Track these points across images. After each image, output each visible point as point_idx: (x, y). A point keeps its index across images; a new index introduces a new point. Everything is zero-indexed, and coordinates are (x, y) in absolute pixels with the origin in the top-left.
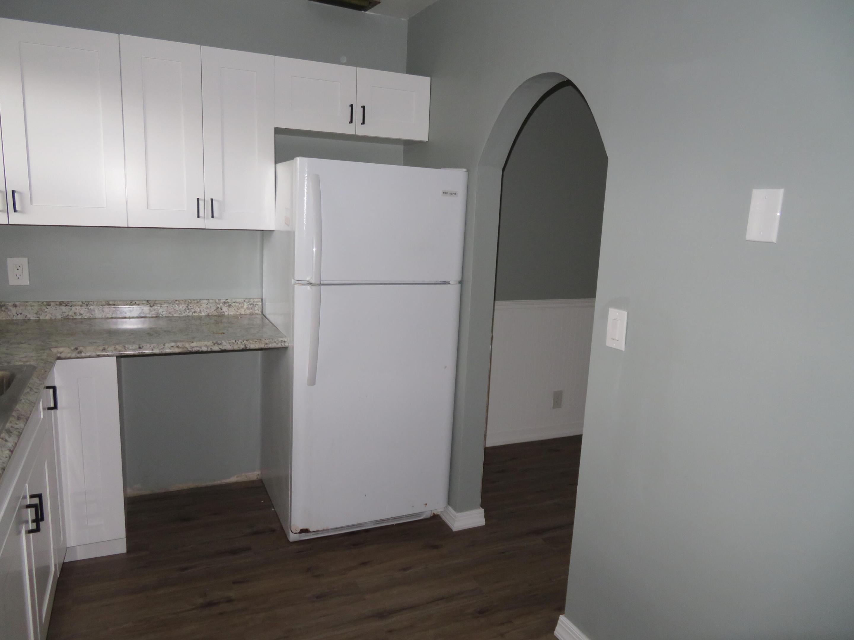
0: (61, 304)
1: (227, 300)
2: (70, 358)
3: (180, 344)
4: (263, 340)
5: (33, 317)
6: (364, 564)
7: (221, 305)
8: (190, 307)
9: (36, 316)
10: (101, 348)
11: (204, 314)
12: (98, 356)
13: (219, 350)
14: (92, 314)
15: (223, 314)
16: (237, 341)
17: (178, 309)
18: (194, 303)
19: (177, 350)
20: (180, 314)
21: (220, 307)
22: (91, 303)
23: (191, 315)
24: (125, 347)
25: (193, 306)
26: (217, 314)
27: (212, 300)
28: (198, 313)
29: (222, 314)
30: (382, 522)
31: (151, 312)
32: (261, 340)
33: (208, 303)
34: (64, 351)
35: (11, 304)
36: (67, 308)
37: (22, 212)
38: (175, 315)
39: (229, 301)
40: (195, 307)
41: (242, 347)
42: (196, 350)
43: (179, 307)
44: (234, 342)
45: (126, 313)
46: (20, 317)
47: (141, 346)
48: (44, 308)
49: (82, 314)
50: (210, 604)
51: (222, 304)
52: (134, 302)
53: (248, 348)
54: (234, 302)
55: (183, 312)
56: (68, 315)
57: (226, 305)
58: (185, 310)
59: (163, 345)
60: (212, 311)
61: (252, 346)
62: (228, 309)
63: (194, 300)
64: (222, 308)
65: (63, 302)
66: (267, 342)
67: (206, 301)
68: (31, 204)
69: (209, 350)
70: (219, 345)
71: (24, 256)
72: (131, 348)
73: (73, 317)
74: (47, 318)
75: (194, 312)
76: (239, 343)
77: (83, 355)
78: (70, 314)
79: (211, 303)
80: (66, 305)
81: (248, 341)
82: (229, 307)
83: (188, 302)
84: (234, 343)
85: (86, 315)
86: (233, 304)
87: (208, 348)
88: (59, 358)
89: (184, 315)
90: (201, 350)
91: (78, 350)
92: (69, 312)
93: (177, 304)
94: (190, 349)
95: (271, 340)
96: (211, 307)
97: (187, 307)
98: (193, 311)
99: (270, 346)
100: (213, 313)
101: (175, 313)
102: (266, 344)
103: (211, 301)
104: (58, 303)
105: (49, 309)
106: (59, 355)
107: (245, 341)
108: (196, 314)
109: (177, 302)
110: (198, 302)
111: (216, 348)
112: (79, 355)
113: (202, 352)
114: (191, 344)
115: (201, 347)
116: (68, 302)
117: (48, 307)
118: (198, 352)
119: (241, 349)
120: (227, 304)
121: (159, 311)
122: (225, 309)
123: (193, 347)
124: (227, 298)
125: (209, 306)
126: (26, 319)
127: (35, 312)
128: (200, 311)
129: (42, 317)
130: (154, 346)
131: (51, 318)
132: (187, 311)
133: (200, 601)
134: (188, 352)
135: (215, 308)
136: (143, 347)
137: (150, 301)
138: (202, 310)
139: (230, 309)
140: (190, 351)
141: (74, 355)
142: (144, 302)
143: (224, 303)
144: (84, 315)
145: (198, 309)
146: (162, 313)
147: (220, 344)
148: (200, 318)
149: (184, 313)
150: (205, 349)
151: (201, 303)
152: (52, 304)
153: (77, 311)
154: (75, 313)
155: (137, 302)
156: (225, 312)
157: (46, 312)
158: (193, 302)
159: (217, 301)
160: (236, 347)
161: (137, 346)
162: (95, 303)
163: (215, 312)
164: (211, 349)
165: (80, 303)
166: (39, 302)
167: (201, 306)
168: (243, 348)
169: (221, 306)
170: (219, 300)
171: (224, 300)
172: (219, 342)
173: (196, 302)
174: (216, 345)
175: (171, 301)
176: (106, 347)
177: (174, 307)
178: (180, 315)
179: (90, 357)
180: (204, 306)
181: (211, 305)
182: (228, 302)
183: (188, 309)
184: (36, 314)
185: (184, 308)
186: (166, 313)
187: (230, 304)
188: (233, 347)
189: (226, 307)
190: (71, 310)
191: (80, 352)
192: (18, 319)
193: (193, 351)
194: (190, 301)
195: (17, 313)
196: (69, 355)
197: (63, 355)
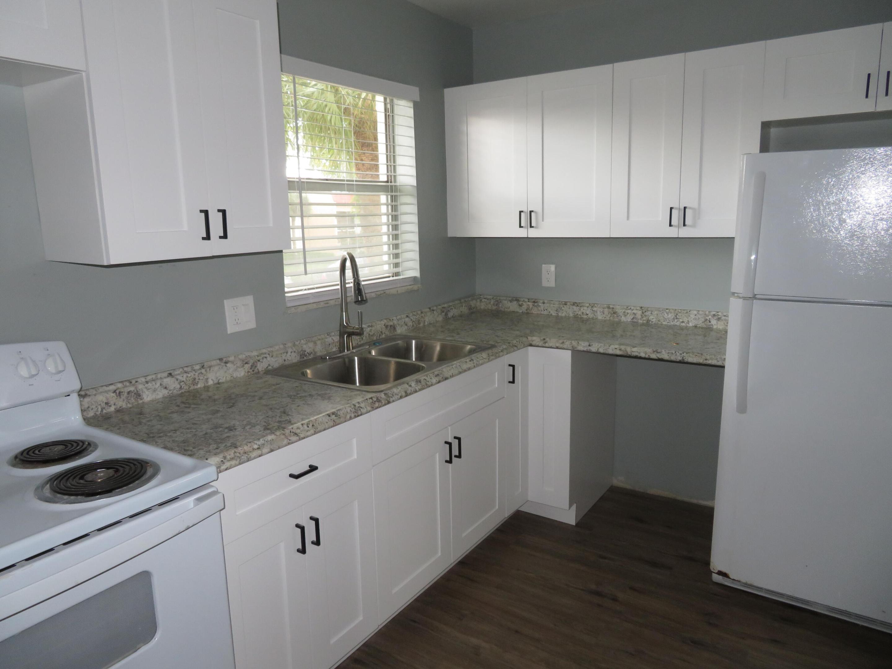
0: (574, 304)
1: (718, 312)
2: (538, 346)
3: (623, 347)
4: (704, 355)
5: (554, 313)
6: (775, 641)
7: (710, 317)
8: (679, 316)
9: (556, 312)
10: (561, 341)
11: (691, 325)
12: (557, 348)
13: (657, 358)
14: (595, 315)
15: (712, 326)
16: (677, 352)
17: (666, 318)
18: (684, 313)
19: (618, 352)
20: (668, 322)
21: (708, 319)
22: (596, 305)
23: (678, 325)
24: (578, 343)
25: (682, 316)
26: (705, 326)
27: (703, 311)
28: (686, 323)
29: (710, 326)
30: (837, 612)
31: (642, 318)
32: (702, 354)
33: (697, 314)
34: (536, 340)
35: (541, 301)
36: (578, 308)
37: (536, 227)
38: (664, 323)
39: (720, 314)
40: (684, 317)
41: (679, 358)
42: (635, 355)
43: (668, 315)
44: (674, 352)
45: (621, 317)
46: (546, 313)
47: (591, 344)
48: (562, 306)
49: (588, 314)
50: (598, 594)
51: (712, 316)
52: (629, 308)
53: (686, 360)
54: (725, 316)
55: (671, 321)
56: (578, 314)
57: (715, 318)
58: (674, 319)
59: (608, 345)
60: (700, 323)
61: (690, 360)
62: (717, 322)
63: (684, 310)
64: (711, 321)
65: (576, 303)
66: (708, 357)
67: (695, 312)
68: (543, 221)
69: (647, 356)
70: (658, 353)
71: (552, 263)
72: (583, 344)
73: (581, 316)
74: (563, 315)
75: (683, 322)
76: (678, 354)
77: (547, 345)
78: (580, 313)
79: (701, 315)
80: (578, 306)
81: (688, 355)
82: (718, 320)
83: (678, 311)
84: (672, 353)
85: (591, 316)
86: (723, 318)
87: (646, 354)
88: (531, 345)
89: (672, 323)
90: (639, 355)
91: (545, 341)
92: (578, 311)
93: (666, 312)
94: (629, 353)
95: (713, 356)
96: (699, 318)
97: (676, 316)
98: (681, 320)
99: (709, 362)
100: (701, 325)
101: (664, 321)
102: (706, 360)
103: (700, 312)
104: (572, 303)
105: (565, 308)
106: (531, 342)
107: (685, 354)
108: (683, 324)
109: (668, 311)
110: (687, 312)
111: (653, 356)
112: (544, 345)
113: (641, 358)
114: (633, 349)
115: (639, 353)
116: (580, 303)
117: (564, 306)
118: (636, 357)
119: (678, 360)
120: (717, 317)
121: (650, 318)
122: (714, 322)
123: (633, 352)
124: (718, 311)
125: (697, 317)
126: (549, 314)
127: (556, 309)
128: (688, 322)
129: (560, 314)
130: (601, 346)
131: (566, 315)
132: (676, 320)
133: (593, 587)
134: (628, 355)
135: (703, 320)
136: (592, 345)
137: (644, 307)
138: (690, 321)
139: (719, 322)
140: (629, 355)
141: (540, 344)
142: (638, 308)
143: (714, 315)
144: (589, 315)
145: (686, 320)
146: (652, 320)
147: (660, 353)
148: (687, 328)
149: (673, 322)
150: (643, 355)
151: (690, 314)
152: (568, 304)
153: (584, 311)
154: (583, 313)
155: (632, 308)
156: (713, 325)
157: (563, 310)
158: (683, 311)
159: (707, 313)
160: (673, 358)
161: (588, 344)
162: (599, 306)
163: (703, 324)
164: (649, 356)
165: (588, 305)
166: (559, 301)
167: (689, 316)
168: (680, 360)
169: (710, 319)
170: (709, 312)
171: (714, 313)
172: (659, 351)
173: (685, 312)
174: (655, 353)
175: (662, 309)
176: (565, 341)
177: (663, 315)
178: (669, 324)
179: (551, 348)
180: (692, 316)
181: (700, 317)
182: (718, 315)
183: (677, 318)
184: (557, 311)
185: (672, 317)
186: (656, 321)
187: (719, 317)
188: (670, 357)
189: (716, 320)
190: (580, 310)
191: (546, 343)
192: (545, 313)
193: (632, 355)
194: (680, 311)
195: (544, 309)
196: (537, 344)
197: (534, 343)
